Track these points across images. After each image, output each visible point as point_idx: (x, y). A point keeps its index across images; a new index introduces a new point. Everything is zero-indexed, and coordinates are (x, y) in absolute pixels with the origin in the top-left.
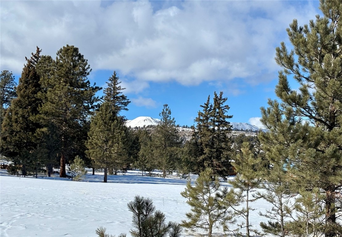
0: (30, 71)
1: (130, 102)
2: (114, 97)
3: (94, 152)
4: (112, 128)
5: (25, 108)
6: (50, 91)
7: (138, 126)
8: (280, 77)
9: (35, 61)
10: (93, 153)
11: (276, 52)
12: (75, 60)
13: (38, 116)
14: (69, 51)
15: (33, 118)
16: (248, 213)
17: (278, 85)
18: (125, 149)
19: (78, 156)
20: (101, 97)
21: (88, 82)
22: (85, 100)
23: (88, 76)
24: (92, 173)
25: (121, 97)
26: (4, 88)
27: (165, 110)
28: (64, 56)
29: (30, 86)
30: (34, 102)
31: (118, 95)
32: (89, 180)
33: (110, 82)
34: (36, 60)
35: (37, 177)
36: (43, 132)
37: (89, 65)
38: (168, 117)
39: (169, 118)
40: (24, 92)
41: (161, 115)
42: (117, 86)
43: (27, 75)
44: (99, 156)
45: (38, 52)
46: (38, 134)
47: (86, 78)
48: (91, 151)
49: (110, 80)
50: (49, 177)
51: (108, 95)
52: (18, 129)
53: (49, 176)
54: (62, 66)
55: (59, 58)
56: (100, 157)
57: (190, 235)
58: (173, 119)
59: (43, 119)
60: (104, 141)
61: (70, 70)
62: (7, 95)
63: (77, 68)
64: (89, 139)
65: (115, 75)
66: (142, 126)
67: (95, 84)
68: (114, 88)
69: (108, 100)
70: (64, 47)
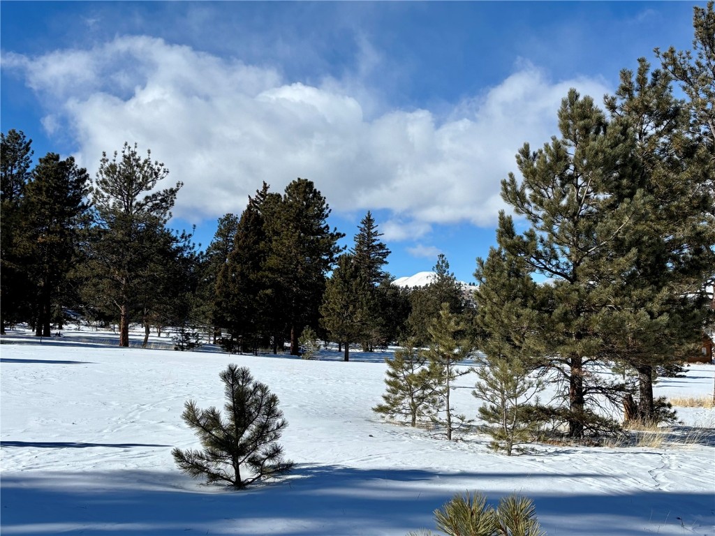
0: (250, 215)
1: (390, 252)
2: (368, 247)
3: (329, 320)
4: (354, 288)
5: (245, 263)
6: (276, 240)
7: (418, 286)
8: (500, 218)
9: (261, 201)
10: (329, 322)
11: (501, 186)
12: (309, 198)
13: (260, 273)
14: (301, 186)
15: (255, 276)
16: (449, 394)
17: (499, 228)
18: (371, 316)
19: (308, 326)
20: (344, 246)
21: (327, 227)
22: (322, 250)
23: (326, 219)
24: (338, 349)
25: (378, 245)
26: (227, 236)
27: (440, 262)
28: (294, 193)
29: (251, 234)
30: (257, 254)
31: (374, 244)
32: (329, 358)
33: (363, 226)
34: (262, 199)
35: (256, 355)
36: (266, 295)
37: (328, 205)
38: (445, 271)
39: (446, 273)
40: (243, 242)
41: (435, 269)
42: (373, 231)
43: (246, 219)
44: (336, 326)
45: (266, 188)
46: (260, 297)
47: (323, 222)
48: (326, 319)
49: (363, 223)
50: (275, 355)
51: (360, 244)
52: (236, 291)
53: (275, 353)
54: (291, 206)
55: (287, 196)
56: (338, 327)
57: (387, 422)
58: (452, 275)
59: (267, 277)
60: (344, 306)
61: (301, 211)
62: (231, 246)
63: (311, 208)
64: (325, 302)
65: (370, 216)
66: (423, 285)
67: (336, 229)
68: (368, 234)
69: (361, 251)
70: (294, 181)
